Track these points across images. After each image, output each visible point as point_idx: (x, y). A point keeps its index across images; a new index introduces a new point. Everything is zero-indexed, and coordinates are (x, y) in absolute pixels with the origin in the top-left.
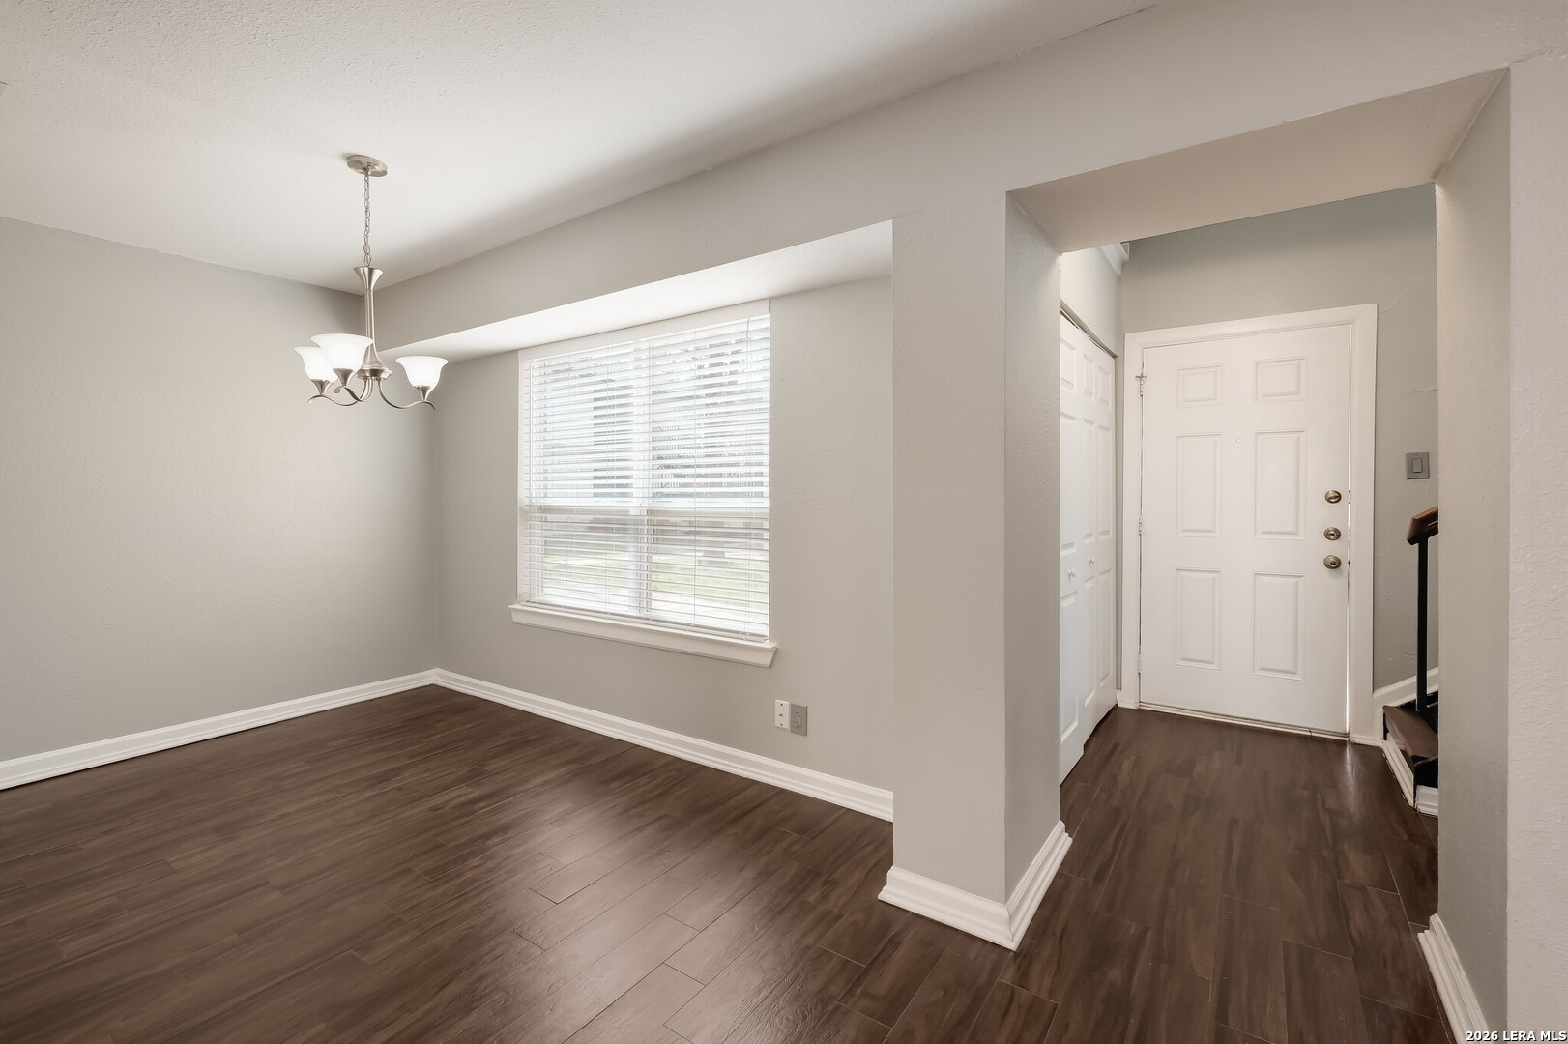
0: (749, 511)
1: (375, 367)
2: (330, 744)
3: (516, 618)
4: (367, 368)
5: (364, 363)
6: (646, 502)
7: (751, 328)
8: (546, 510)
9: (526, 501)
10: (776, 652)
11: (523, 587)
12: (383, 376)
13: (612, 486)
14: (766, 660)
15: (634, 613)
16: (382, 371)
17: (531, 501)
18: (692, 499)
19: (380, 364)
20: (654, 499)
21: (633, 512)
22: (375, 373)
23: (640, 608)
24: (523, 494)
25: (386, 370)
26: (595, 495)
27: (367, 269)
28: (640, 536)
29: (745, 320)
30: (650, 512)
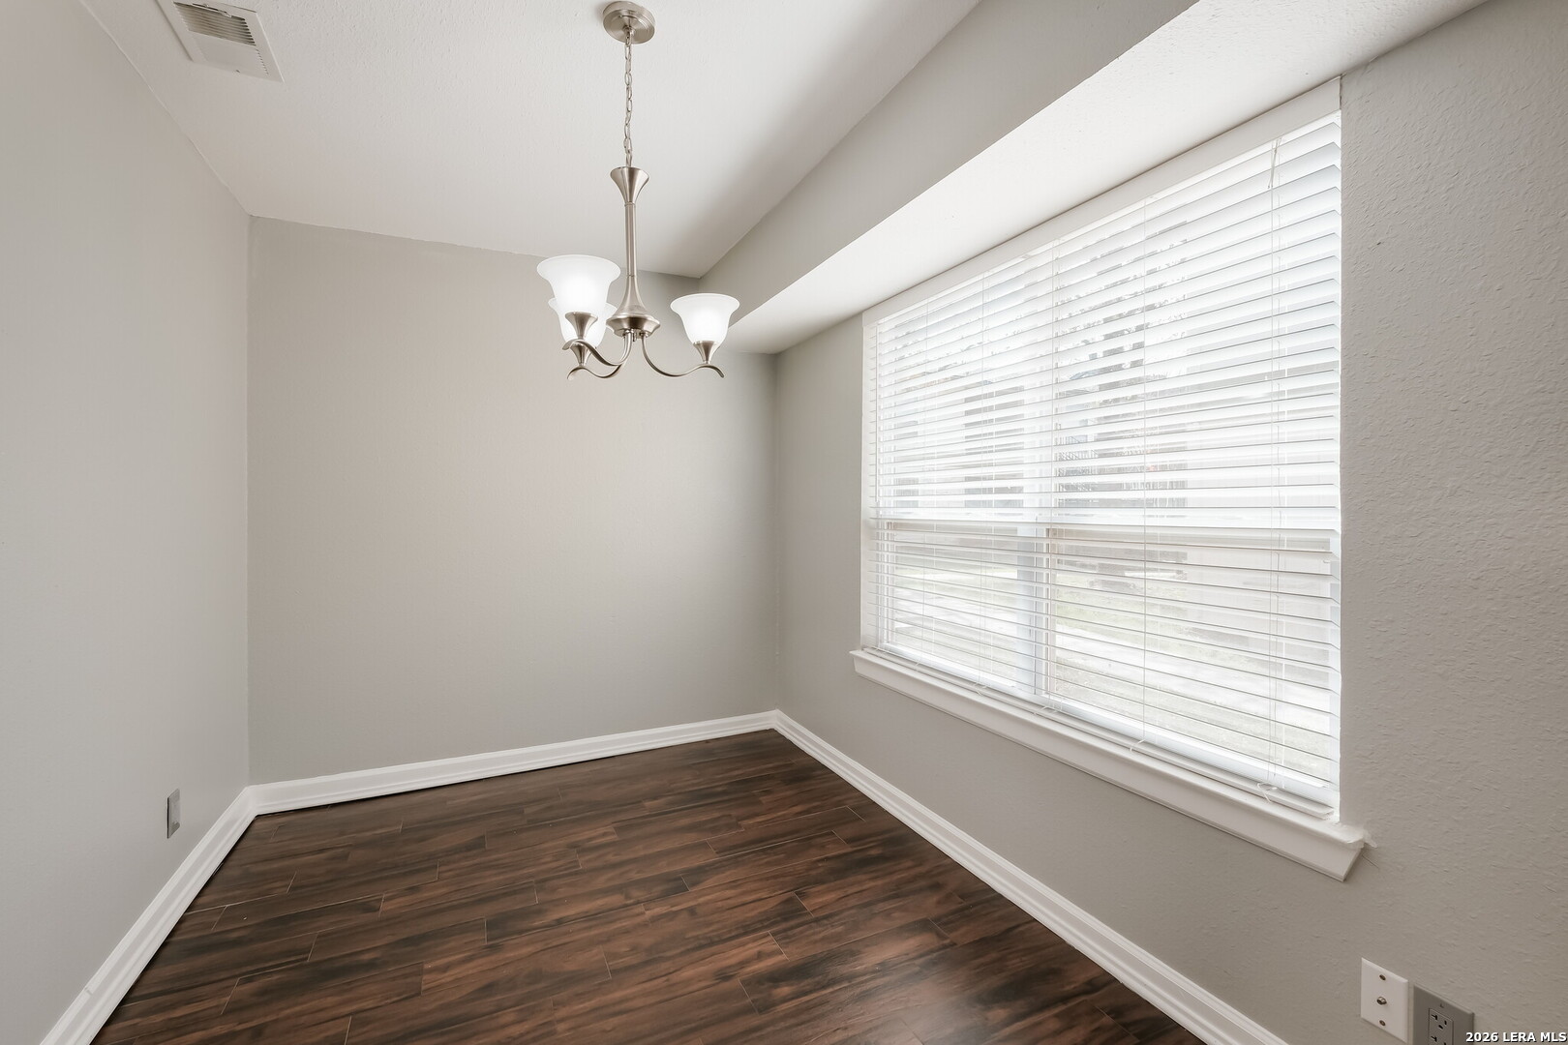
0: (1276, 535)
1: (637, 313)
2: (647, 804)
3: (860, 669)
4: (623, 315)
5: (621, 309)
6: (1046, 516)
7: (1281, 159)
8: (897, 525)
9: (873, 513)
10: (1363, 855)
11: (866, 628)
12: (647, 327)
13: (989, 491)
14: (1340, 866)
15: (1024, 693)
16: (645, 319)
17: (878, 513)
18: (1139, 512)
19: (644, 310)
20: (1060, 511)
21: (1022, 531)
22: (636, 322)
23: (1036, 687)
24: (867, 502)
25: (650, 318)
26: (969, 504)
27: (626, 170)
28: (1035, 570)
29: (1268, 147)
30: (1053, 532)
